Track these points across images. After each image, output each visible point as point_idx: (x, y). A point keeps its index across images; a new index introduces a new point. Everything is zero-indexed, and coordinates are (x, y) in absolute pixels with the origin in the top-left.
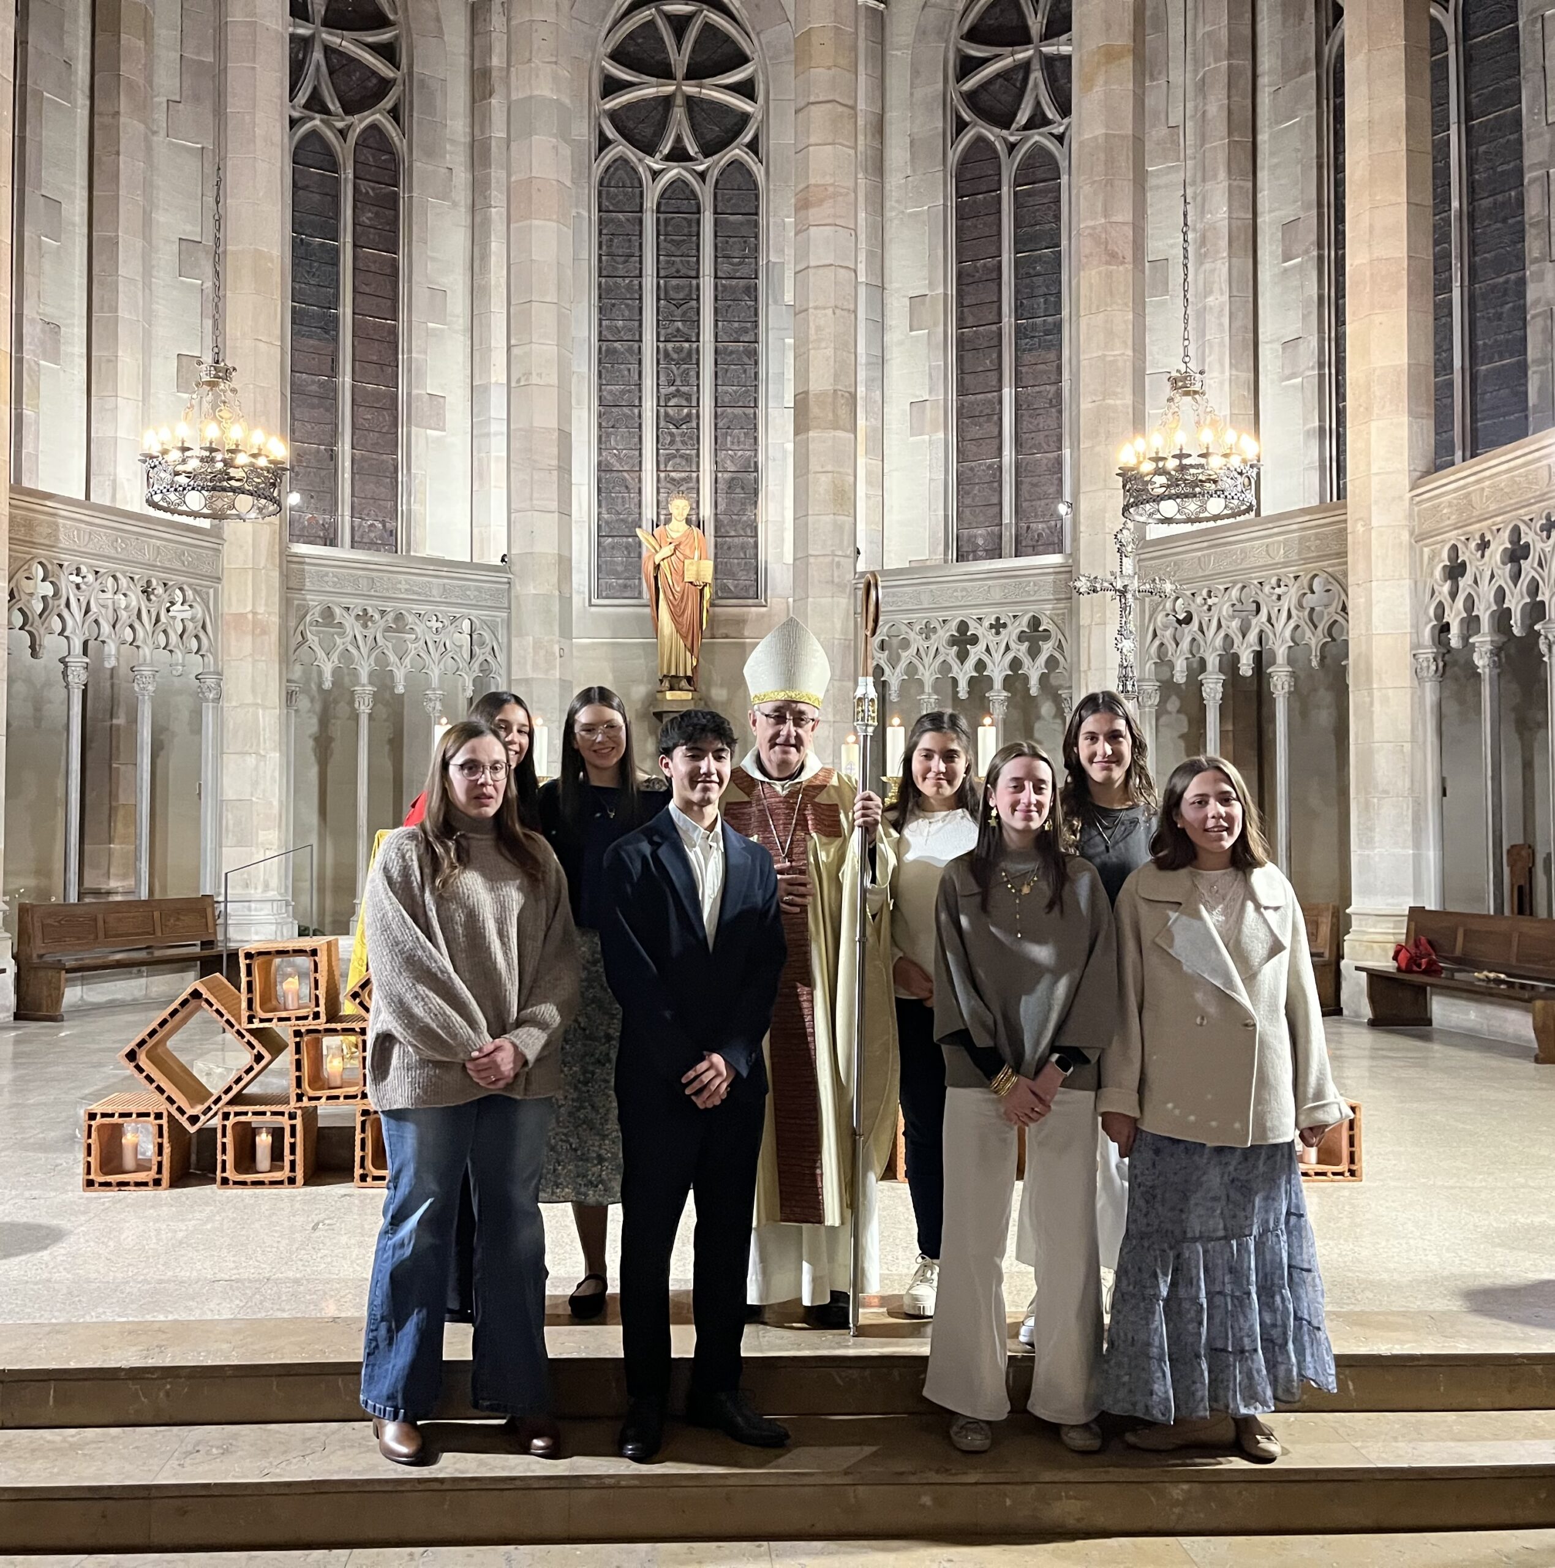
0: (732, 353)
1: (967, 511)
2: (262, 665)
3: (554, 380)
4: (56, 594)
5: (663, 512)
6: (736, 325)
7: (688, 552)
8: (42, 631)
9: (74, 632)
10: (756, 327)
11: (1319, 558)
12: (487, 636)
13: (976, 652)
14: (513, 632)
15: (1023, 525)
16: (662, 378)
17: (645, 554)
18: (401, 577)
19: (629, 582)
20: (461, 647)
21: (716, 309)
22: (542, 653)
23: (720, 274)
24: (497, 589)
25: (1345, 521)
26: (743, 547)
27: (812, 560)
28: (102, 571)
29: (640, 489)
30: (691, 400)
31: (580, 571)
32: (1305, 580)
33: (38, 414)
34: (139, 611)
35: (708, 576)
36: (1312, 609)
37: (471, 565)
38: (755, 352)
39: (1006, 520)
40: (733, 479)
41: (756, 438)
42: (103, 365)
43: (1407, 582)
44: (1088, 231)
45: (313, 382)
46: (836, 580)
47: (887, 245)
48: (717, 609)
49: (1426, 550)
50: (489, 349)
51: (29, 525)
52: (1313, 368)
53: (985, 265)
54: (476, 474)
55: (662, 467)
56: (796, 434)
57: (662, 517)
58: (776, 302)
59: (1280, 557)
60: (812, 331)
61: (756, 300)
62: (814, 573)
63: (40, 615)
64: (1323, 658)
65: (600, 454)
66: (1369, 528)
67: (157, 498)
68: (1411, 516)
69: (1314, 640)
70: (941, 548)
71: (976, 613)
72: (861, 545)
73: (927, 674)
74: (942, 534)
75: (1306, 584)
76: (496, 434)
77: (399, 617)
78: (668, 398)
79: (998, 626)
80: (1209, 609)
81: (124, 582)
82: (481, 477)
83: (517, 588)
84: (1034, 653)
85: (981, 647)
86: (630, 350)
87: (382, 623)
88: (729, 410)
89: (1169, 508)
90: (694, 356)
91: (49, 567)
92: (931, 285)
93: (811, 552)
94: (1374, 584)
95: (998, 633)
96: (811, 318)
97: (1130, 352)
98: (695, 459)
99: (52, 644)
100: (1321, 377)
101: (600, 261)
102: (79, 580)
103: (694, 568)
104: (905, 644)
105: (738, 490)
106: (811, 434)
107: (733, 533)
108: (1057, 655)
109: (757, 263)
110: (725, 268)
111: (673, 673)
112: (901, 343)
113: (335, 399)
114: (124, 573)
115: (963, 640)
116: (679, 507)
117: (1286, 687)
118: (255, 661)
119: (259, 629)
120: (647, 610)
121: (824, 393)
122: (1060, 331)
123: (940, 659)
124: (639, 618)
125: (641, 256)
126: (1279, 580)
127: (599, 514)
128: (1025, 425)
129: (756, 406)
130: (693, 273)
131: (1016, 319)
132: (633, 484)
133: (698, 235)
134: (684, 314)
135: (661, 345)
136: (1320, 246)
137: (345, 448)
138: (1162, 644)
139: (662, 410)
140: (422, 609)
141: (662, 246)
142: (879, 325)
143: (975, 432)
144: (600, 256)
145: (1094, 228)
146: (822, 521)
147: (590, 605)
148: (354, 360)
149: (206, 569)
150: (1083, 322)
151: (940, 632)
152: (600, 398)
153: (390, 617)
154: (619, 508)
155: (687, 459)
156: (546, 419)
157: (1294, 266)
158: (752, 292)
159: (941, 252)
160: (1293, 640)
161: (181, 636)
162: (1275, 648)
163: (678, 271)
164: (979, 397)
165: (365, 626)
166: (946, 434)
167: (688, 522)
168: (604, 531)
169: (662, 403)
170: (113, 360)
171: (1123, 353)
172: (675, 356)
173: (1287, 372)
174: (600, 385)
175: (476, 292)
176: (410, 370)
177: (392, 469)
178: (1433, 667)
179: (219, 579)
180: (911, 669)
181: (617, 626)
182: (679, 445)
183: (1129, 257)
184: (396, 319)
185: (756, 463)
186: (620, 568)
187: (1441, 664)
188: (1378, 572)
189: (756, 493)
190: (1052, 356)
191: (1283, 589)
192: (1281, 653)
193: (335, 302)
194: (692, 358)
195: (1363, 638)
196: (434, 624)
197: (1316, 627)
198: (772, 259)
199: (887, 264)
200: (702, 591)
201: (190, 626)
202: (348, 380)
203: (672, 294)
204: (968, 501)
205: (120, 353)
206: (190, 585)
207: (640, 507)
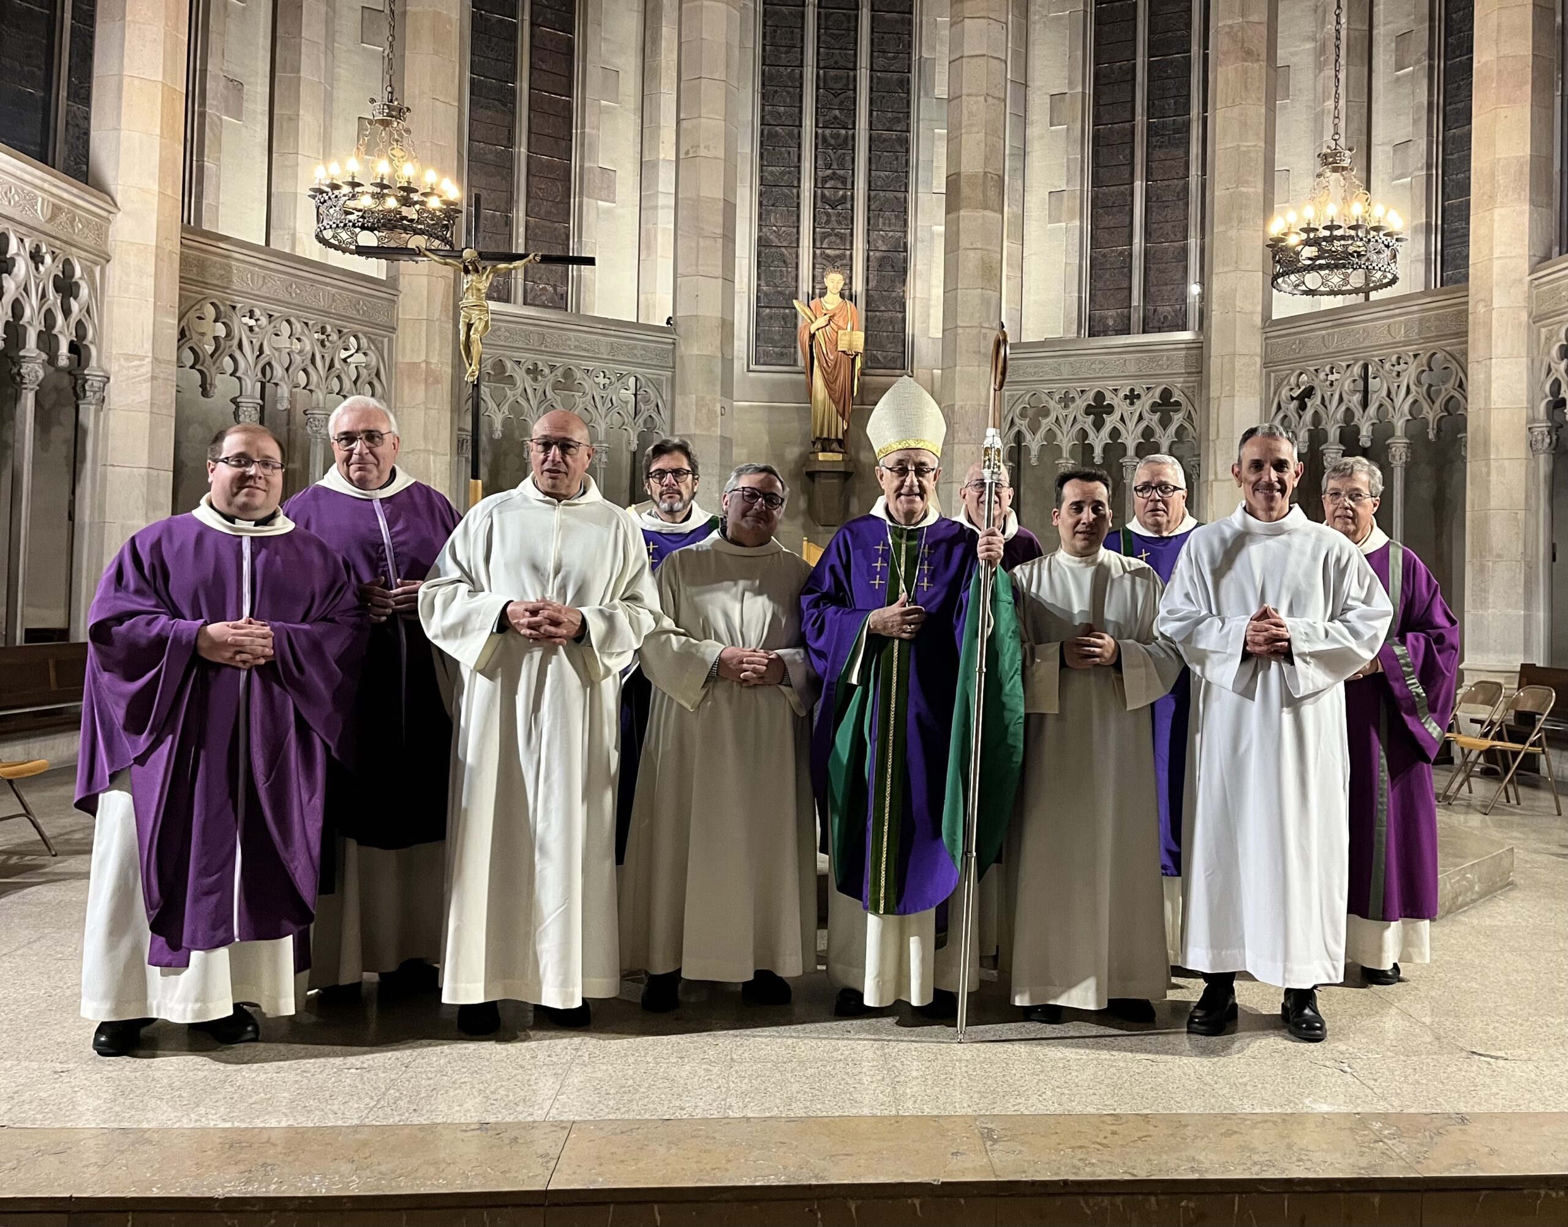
0: (885, 140)
1: (1099, 293)
2: (433, 413)
3: (722, 154)
4: (229, 334)
5: (818, 286)
6: (890, 115)
7: (841, 324)
8: (213, 370)
9: (246, 373)
10: (908, 117)
11: (1439, 338)
12: (652, 394)
13: (1111, 421)
14: (677, 390)
15: (1151, 307)
16: (819, 162)
17: (800, 324)
18: (571, 334)
19: (785, 351)
20: (627, 403)
21: (871, 100)
22: (704, 411)
23: (875, 68)
24: (663, 349)
25: (1467, 303)
26: (892, 322)
27: (960, 331)
28: (276, 314)
29: (797, 264)
30: (847, 183)
31: (740, 339)
32: (1424, 358)
33: (219, 166)
34: (313, 355)
35: (860, 347)
36: (1430, 386)
37: (636, 325)
38: (907, 141)
39: (1135, 303)
40: (884, 257)
41: (906, 221)
42: (285, 125)
43: (1525, 359)
44: (1227, 29)
45: (490, 151)
46: (983, 350)
47: (1030, 47)
48: (867, 378)
49: (1543, 330)
50: (658, 127)
51: (202, 265)
52: (1422, 169)
53: (1120, 68)
54: (643, 244)
55: (818, 245)
56: (947, 213)
57: (817, 291)
58: (927, 94)
59: (1400, 337)
60: (965, 117)
61: (908, 92)
62: (962, 343)
63: (212, 355)
64: (1439, 430)
65: (760, 230)
66: (1490, 308)
67: (328, 234)
68: (1530, 297)
69: (1431, 414)
70: (1075, 327)
71: (1111, 384)
72: (1003, 320)
73: (1065, 440)
74: (1075, 315)
75: (1425, 361)
76: (663, 207)
77: (568, 373)
78: (825, 180)
79: (1132, 397)
80: (1332, 385)
81: (298, 326)
82: (648, 248)
83: (682, 349)
84: (1165, 423)
85: (1116, 416)
86: (790, 135)
87: (551, 378)
88: (882, 194)
89: (1312, 280)
90: (850, 143)
91: (222, 308)
92: (1071, 84)
93: (960, 323)
94: (1493, 361)
95: (1132, 404)
96: (965, 104)
97: (1262, 144)
98: (848, 238)
99: (223, 386)
100: (1429, 177)
101: (764, 50)
102: (252, 322)
103: (847, 338)
104: (1045, 412)
105: (889, 268)
106: (962, 213)
107: (883, 308)
108: (1186, 425)
109: (910, 59)
110: (880, 62)
111: (825, 435)
112: (1042, 137)
113: (512, 168)
114: (298, 318)
115: (1099, 409)
116: (834, 281)
117: (1404, 457)
118: (427, 408)
119: (431, 378)
120: (802, 377)
121: (975, 175)
122: (1188, 131)
123: (1077, 427)
124: (794, 384)
125: (802, 48)
126: (1399, 358)
127: (758, 286)
128: (1154, 217)
129: (907, 191)
130: (851, 65)
131: (1148, 119)
132: (790, 260)
133: (856, 31)
134: (841, 103)
135: (820, 131)
136: (1431, 58)
137: (519, 214)
138: (1285, 416)
139: (819, 191)
140: (591, 365)
141: (822, 38)
142: (1023, 120)
143: (1108, 221)
144: (764, 45)
145: (1231, 27)
146: (970, 295)
147: (749, 371)
148: (530, 132)
149: (382, 319)
150: (1219, 114)
151: (1078, 401)
152: (761, 178)
153: (560, 372)
154: (778, 281)
155: (842, 237)
156: (713, 190)
157: (1407, 74)
158: (905, 85)
159: (1080, 53)
160: (1411, 414)
161: (355, 382)
162: (1395, 421)
163: (836, 63)
164: (1112, 188)
165: (535, 380)
166: (1081, 222)
167: (842, 296)
168: (763, 301)
169: (819, 185)
170: (294, 119)
171: (1255, 144)
172: (833, 142)
173: (1398, 172)
174: (762, 166)
175: (648, 74)
176: (583, 145)
177: (564, 237)
178: (1547, 440)
179: (394, 329)
180: (1051, 435)
181: (774, 391)
182: (835, 225)
183: (1264, 56)
184: (570, 96)
185: (905, 244)
186: (777, 337)
187: (1554, 438)
188: (1497, 351)
189: (905, 271)
190: (1180, 152)
191: (1403, 366)
192: (1399, 425)
193: (512, 76)
194: (849, 144)
195: (1482, 412)
196: (601, 380)
197: (1433, 402)
198: (925, 55)
199: (1030, 63)
200: (853, 360)
201: (364, 373)
202: (524, 150)
203: (831, 84)
204: (1099, 285)
205: (301, 112)
206: (365, 334)
207: (797, 281)
